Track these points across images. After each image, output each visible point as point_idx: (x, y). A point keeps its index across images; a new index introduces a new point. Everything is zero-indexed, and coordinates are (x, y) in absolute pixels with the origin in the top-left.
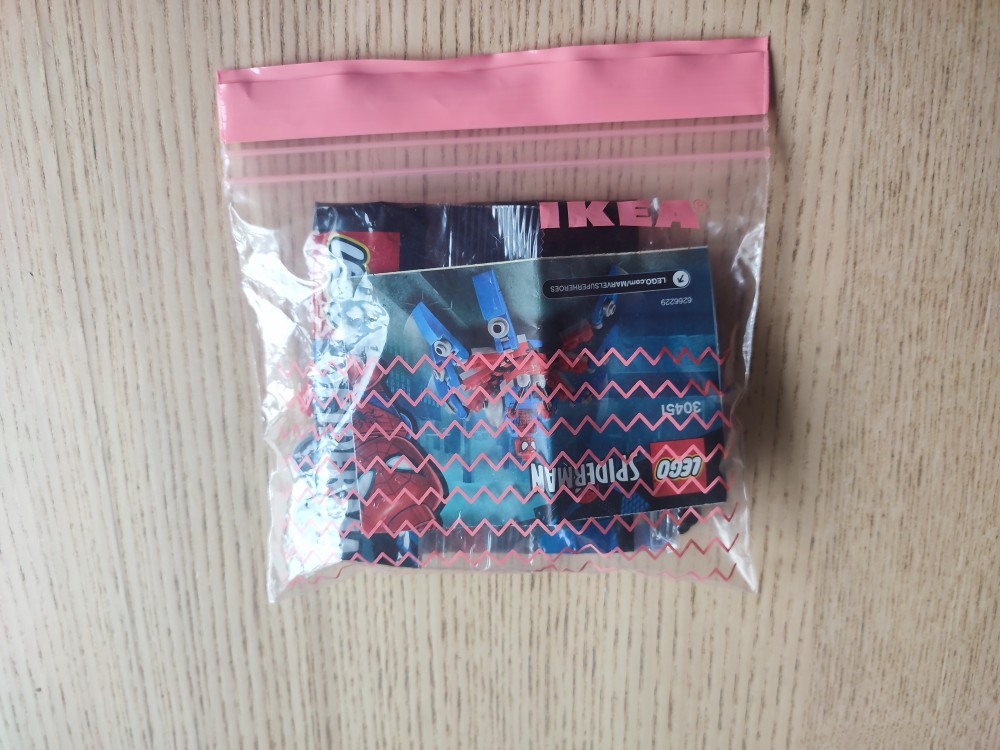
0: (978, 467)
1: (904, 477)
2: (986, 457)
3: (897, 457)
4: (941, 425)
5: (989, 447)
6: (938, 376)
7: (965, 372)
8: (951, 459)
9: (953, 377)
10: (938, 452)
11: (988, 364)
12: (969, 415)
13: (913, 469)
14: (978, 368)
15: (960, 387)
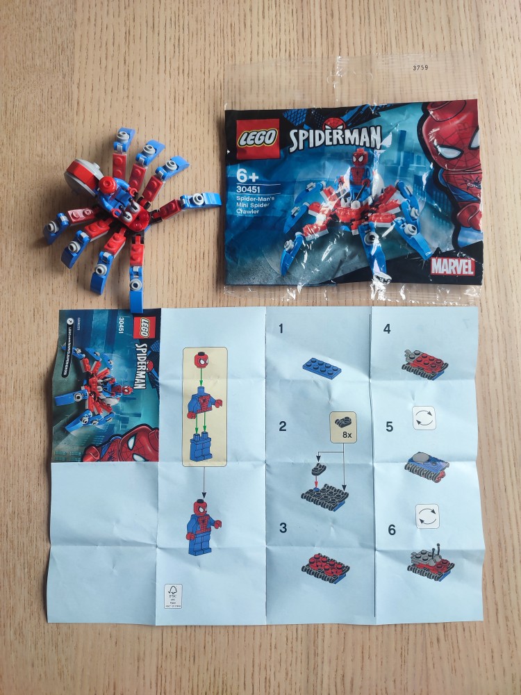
0: (9, 317)
1: (41, 313)
2: (6, 322)
3: (45, 322)
4: (27, 336)
5: (6, 327)
6: (31, 358)
7: (19, 361)
8: (21, 321)
9: (24, 358)
10: (27, 324)
11: (10, 364)
12: (16, 341)
13: (37, 316)
14: (14, 363)
15: (21, 353)
